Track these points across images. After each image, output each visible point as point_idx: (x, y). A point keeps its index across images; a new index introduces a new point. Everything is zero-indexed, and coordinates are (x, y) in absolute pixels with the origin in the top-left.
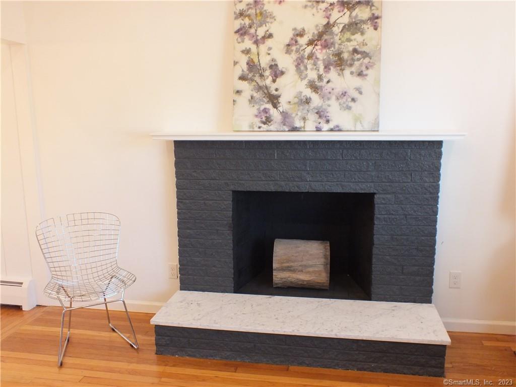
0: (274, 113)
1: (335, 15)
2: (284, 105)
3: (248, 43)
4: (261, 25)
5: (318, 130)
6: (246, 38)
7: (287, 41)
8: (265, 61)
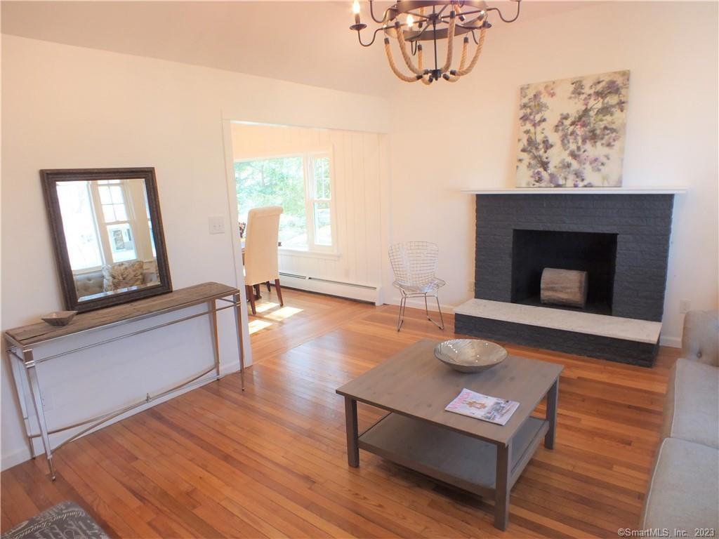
0: (545, 175)
1: (592, 102)
2: (551, 169)
3: (528, 126)
4: (538, 113)
5: (576, 186)
6: (528, 122)
7: (556, 123)
8: (539, 138)
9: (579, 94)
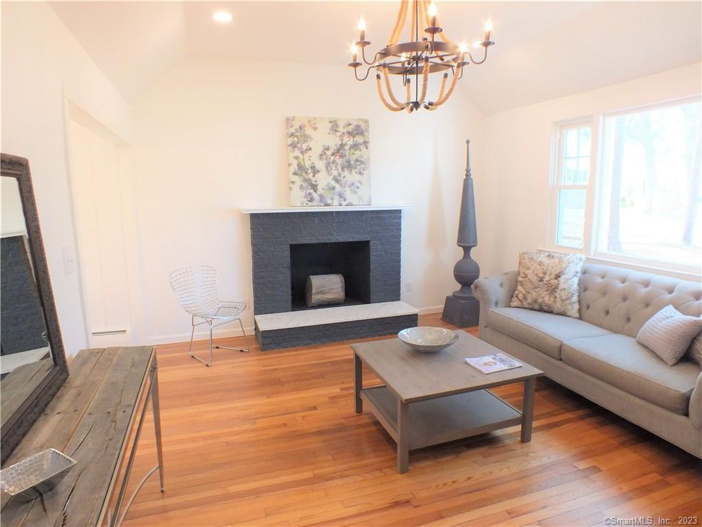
0: (315, 195)
1: (346, 139)
2: (320, 191)
3: (297, 153)
4: (304, 142)
5: (340, 205)
6: (296, 149)
7: (320, 153)
8: (308, 164)
9: (336, 131)
